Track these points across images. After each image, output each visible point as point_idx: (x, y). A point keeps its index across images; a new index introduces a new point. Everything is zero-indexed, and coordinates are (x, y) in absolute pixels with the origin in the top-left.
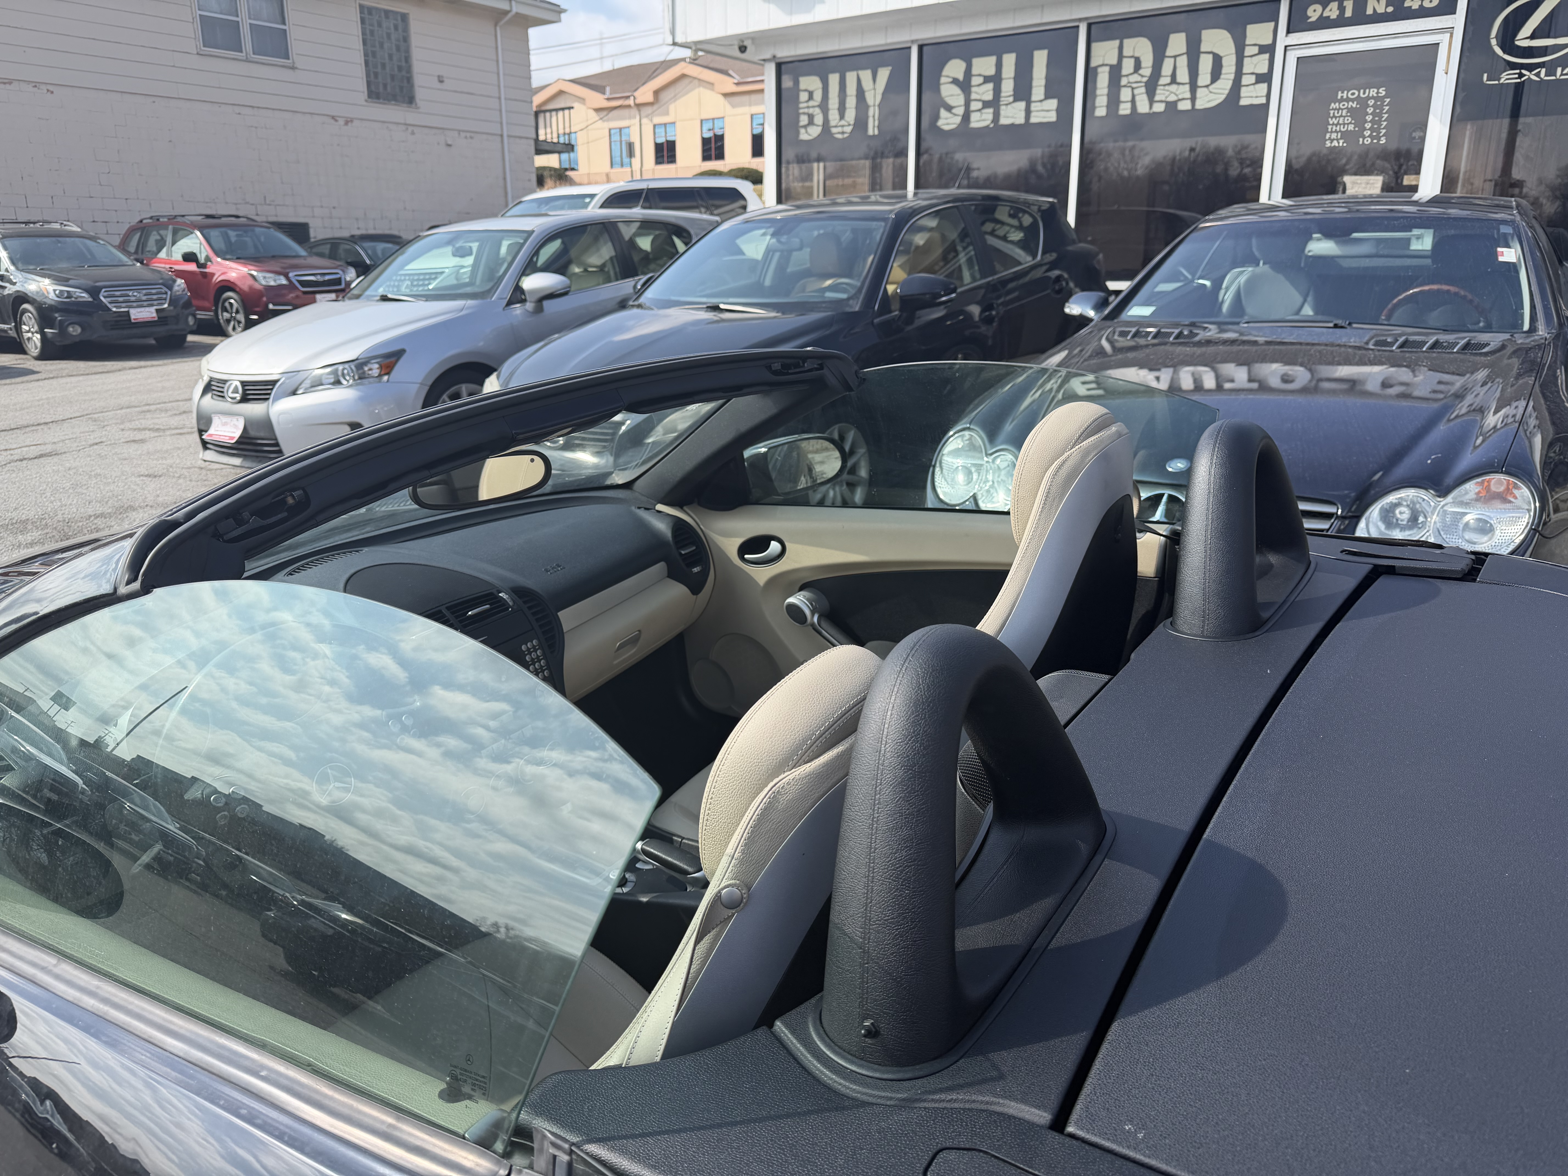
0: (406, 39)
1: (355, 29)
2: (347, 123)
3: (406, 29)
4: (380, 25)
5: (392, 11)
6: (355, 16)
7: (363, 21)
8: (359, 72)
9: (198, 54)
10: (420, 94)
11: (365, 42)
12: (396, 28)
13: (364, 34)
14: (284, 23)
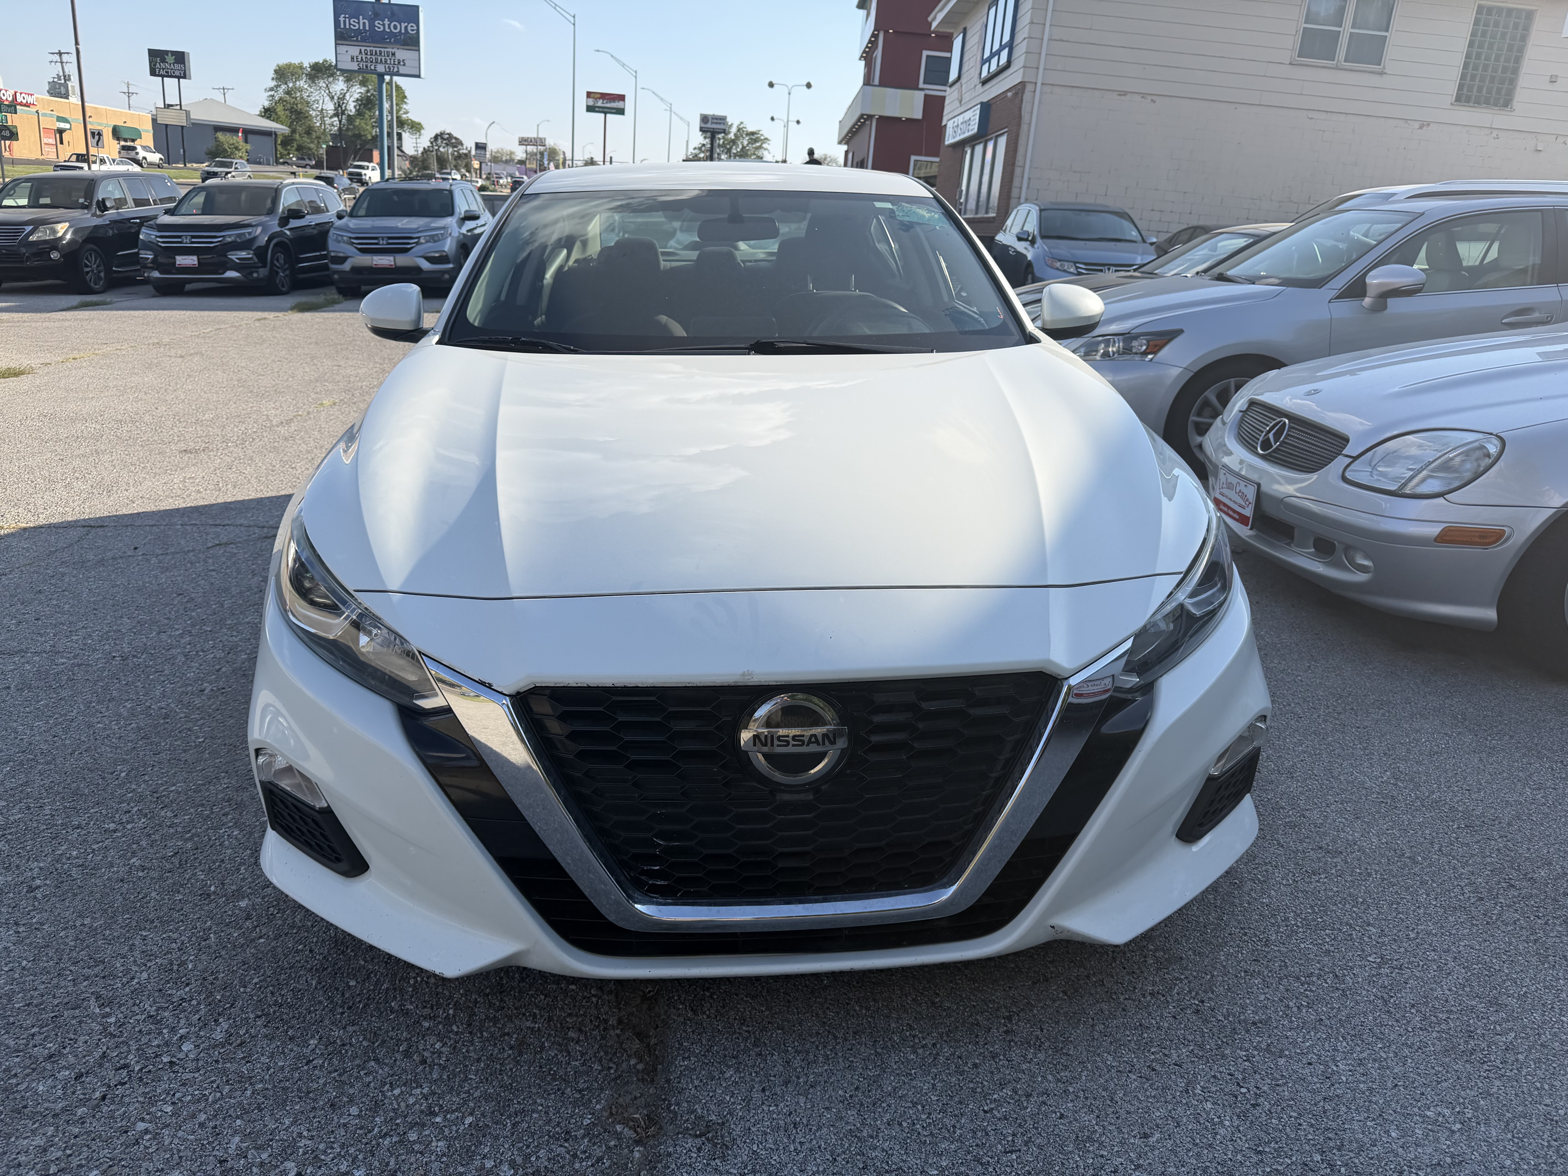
0: (1524, 39)
1: (1466, 31)
2: (1421, 127)
3: (1527, 28)
4: (1496, 24)
5: (1517, 9)
6: (1470, 17)
7: (1476, 22)
8: (1455, 74)
9: (1290, 64)
10: (1521, 95)
11: (1471, 44)
12: (1516, 26)
13: (1473, 34)
14: (1387, 30)
